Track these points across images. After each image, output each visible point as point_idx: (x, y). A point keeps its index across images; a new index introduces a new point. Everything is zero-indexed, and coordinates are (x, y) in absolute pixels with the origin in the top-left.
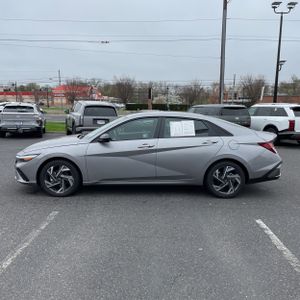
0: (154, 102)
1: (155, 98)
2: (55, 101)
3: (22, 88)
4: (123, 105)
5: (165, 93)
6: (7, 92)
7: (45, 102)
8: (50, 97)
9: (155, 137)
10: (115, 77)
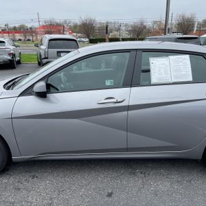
0: (110, 37)
1: (111, 34)
2: (38, 38)
3: (15, 28)
4: (87, 40)
5: (118, 30)
6: (4, 31)
7: (31, 38)
8: (34, 35)
9: (125, 85)
10: (81, 18)
